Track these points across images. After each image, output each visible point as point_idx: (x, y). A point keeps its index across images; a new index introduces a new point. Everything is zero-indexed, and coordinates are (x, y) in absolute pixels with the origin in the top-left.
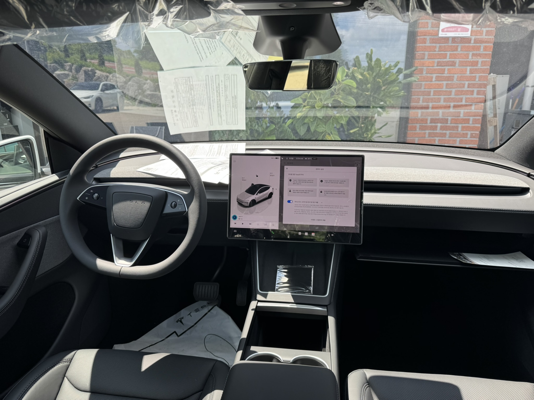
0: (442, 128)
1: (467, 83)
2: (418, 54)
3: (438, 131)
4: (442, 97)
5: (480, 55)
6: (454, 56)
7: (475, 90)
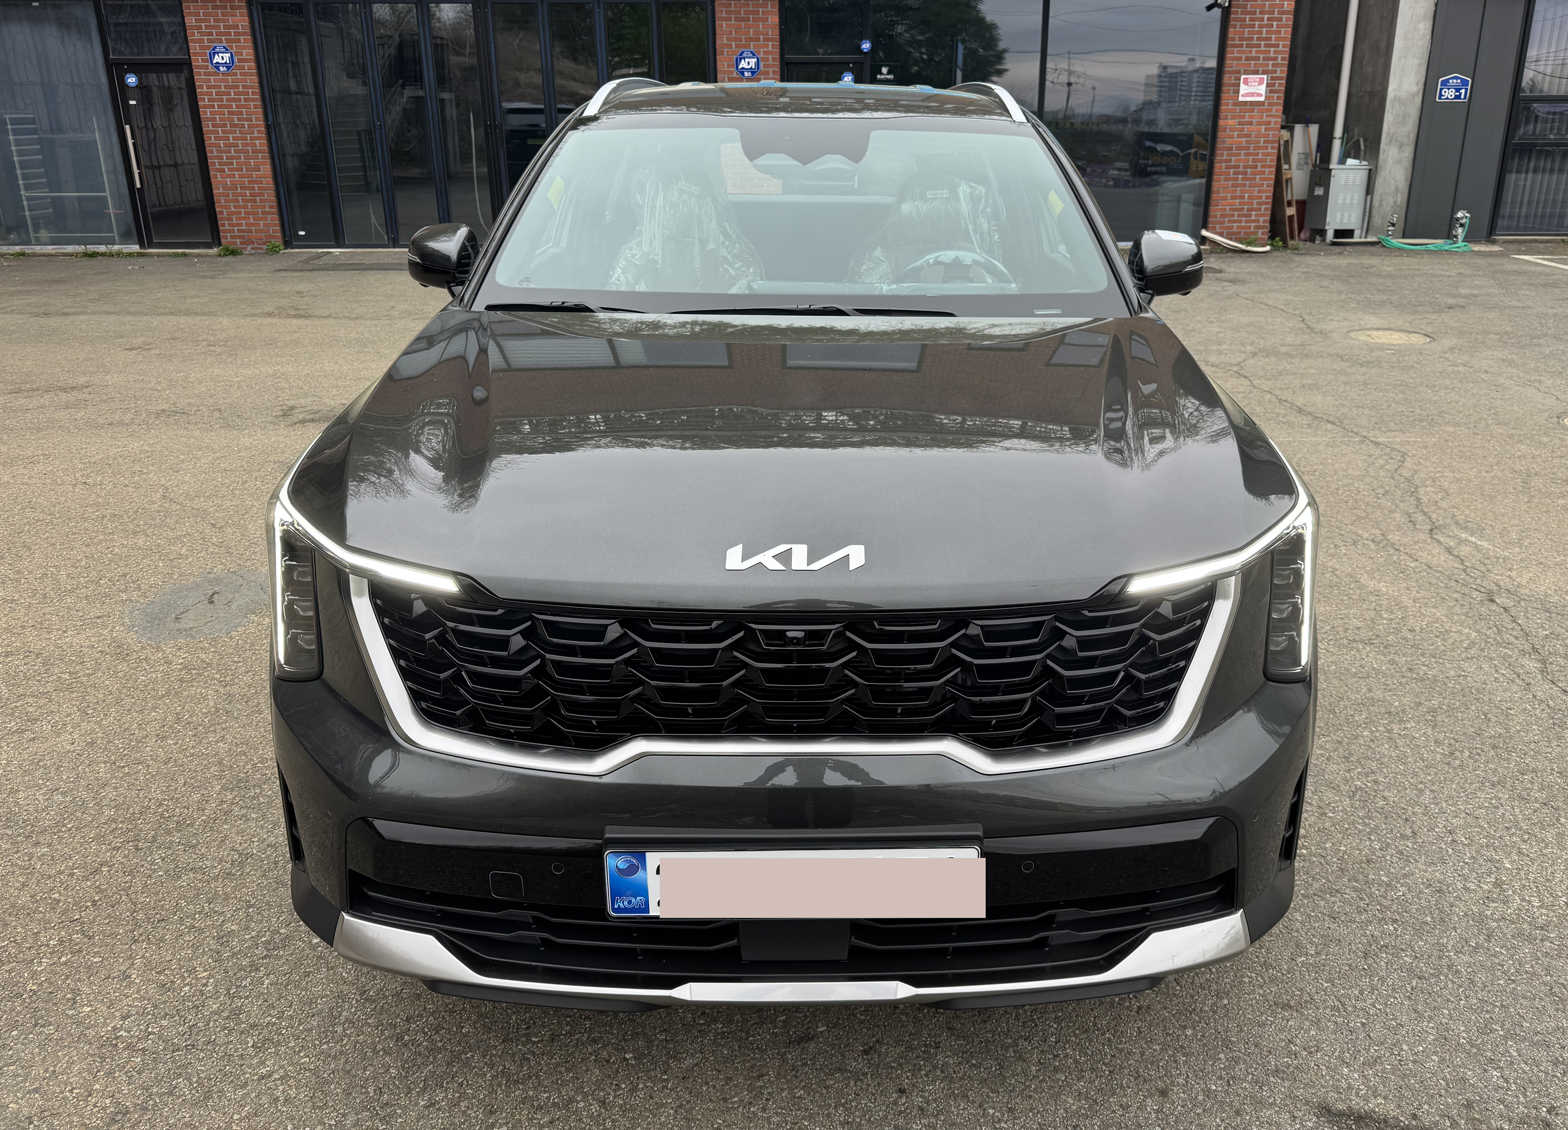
0: (1243, 179)
1: (1262, 139)
2: (1222, 115)
3: (1240, 182)
4: (1243, 152)
5: (1272, 116)
6: (1251, 117)
7: (1270, 145)
